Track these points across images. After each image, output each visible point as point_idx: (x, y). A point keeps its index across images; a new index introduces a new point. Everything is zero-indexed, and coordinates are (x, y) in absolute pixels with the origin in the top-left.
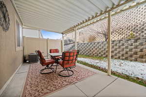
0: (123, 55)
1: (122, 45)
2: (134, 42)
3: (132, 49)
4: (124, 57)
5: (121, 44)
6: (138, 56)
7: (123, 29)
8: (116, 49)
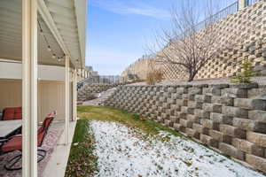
0: (206, 132)
1: (206, 101)
2: (238, 96)
3: (231, 117)
4: (209, 138)
5: (203, 97)
6: (249, 144)
7: (235, 52)
8: (191, 111)
